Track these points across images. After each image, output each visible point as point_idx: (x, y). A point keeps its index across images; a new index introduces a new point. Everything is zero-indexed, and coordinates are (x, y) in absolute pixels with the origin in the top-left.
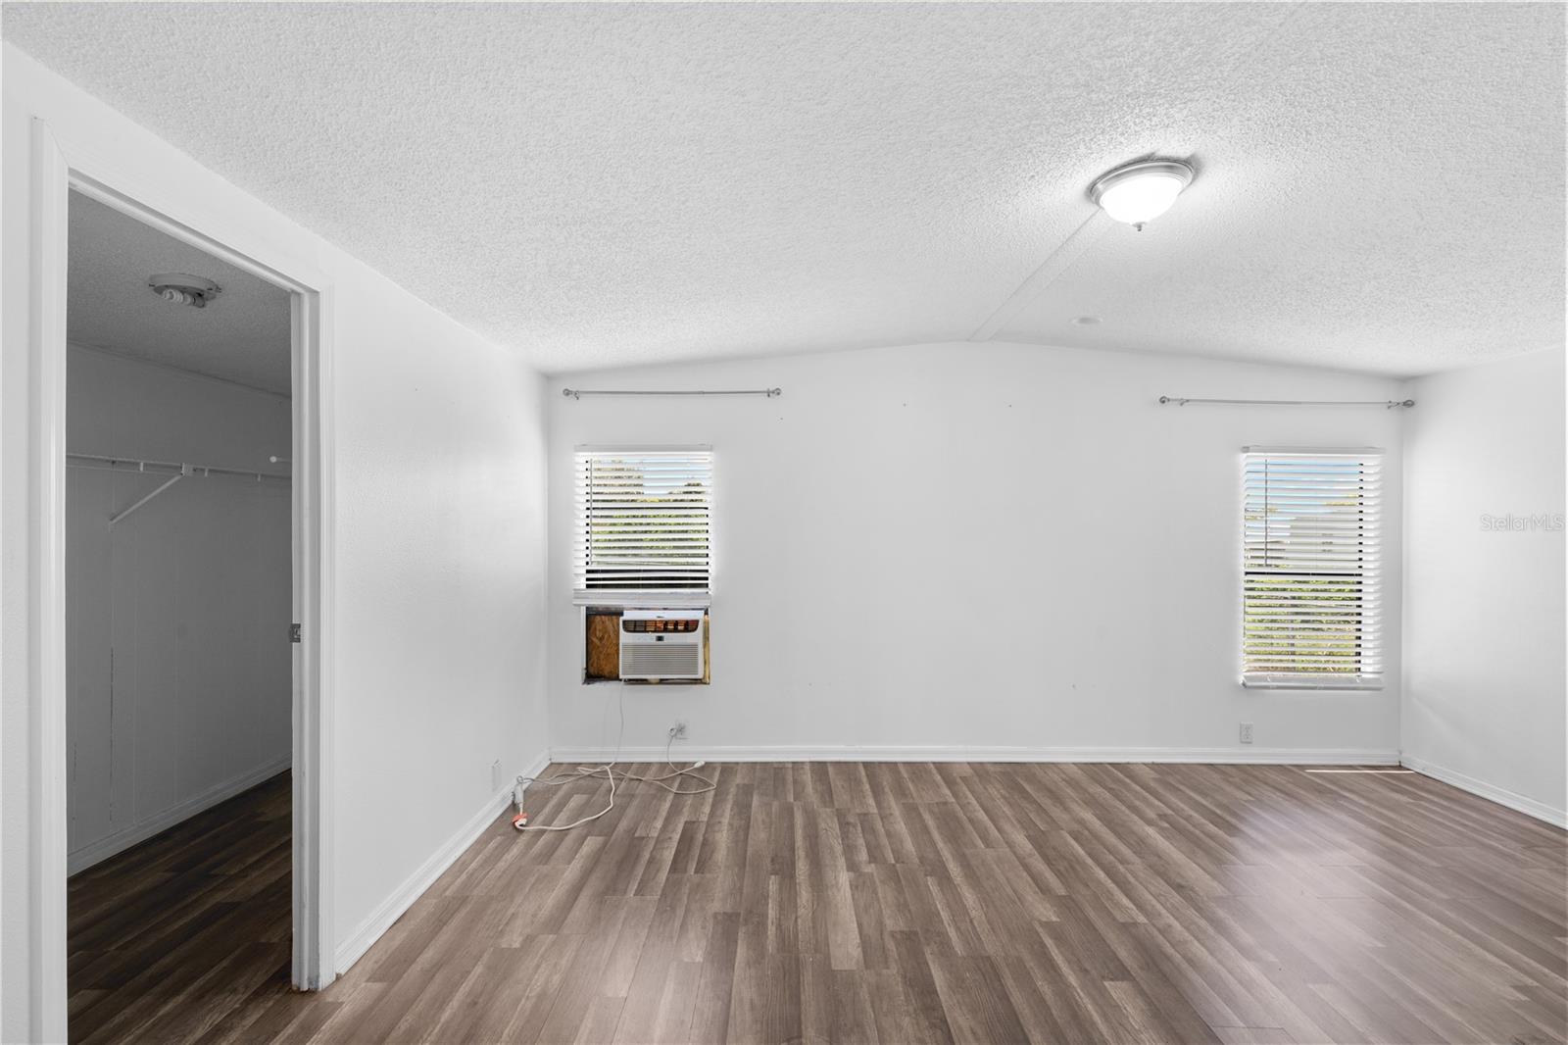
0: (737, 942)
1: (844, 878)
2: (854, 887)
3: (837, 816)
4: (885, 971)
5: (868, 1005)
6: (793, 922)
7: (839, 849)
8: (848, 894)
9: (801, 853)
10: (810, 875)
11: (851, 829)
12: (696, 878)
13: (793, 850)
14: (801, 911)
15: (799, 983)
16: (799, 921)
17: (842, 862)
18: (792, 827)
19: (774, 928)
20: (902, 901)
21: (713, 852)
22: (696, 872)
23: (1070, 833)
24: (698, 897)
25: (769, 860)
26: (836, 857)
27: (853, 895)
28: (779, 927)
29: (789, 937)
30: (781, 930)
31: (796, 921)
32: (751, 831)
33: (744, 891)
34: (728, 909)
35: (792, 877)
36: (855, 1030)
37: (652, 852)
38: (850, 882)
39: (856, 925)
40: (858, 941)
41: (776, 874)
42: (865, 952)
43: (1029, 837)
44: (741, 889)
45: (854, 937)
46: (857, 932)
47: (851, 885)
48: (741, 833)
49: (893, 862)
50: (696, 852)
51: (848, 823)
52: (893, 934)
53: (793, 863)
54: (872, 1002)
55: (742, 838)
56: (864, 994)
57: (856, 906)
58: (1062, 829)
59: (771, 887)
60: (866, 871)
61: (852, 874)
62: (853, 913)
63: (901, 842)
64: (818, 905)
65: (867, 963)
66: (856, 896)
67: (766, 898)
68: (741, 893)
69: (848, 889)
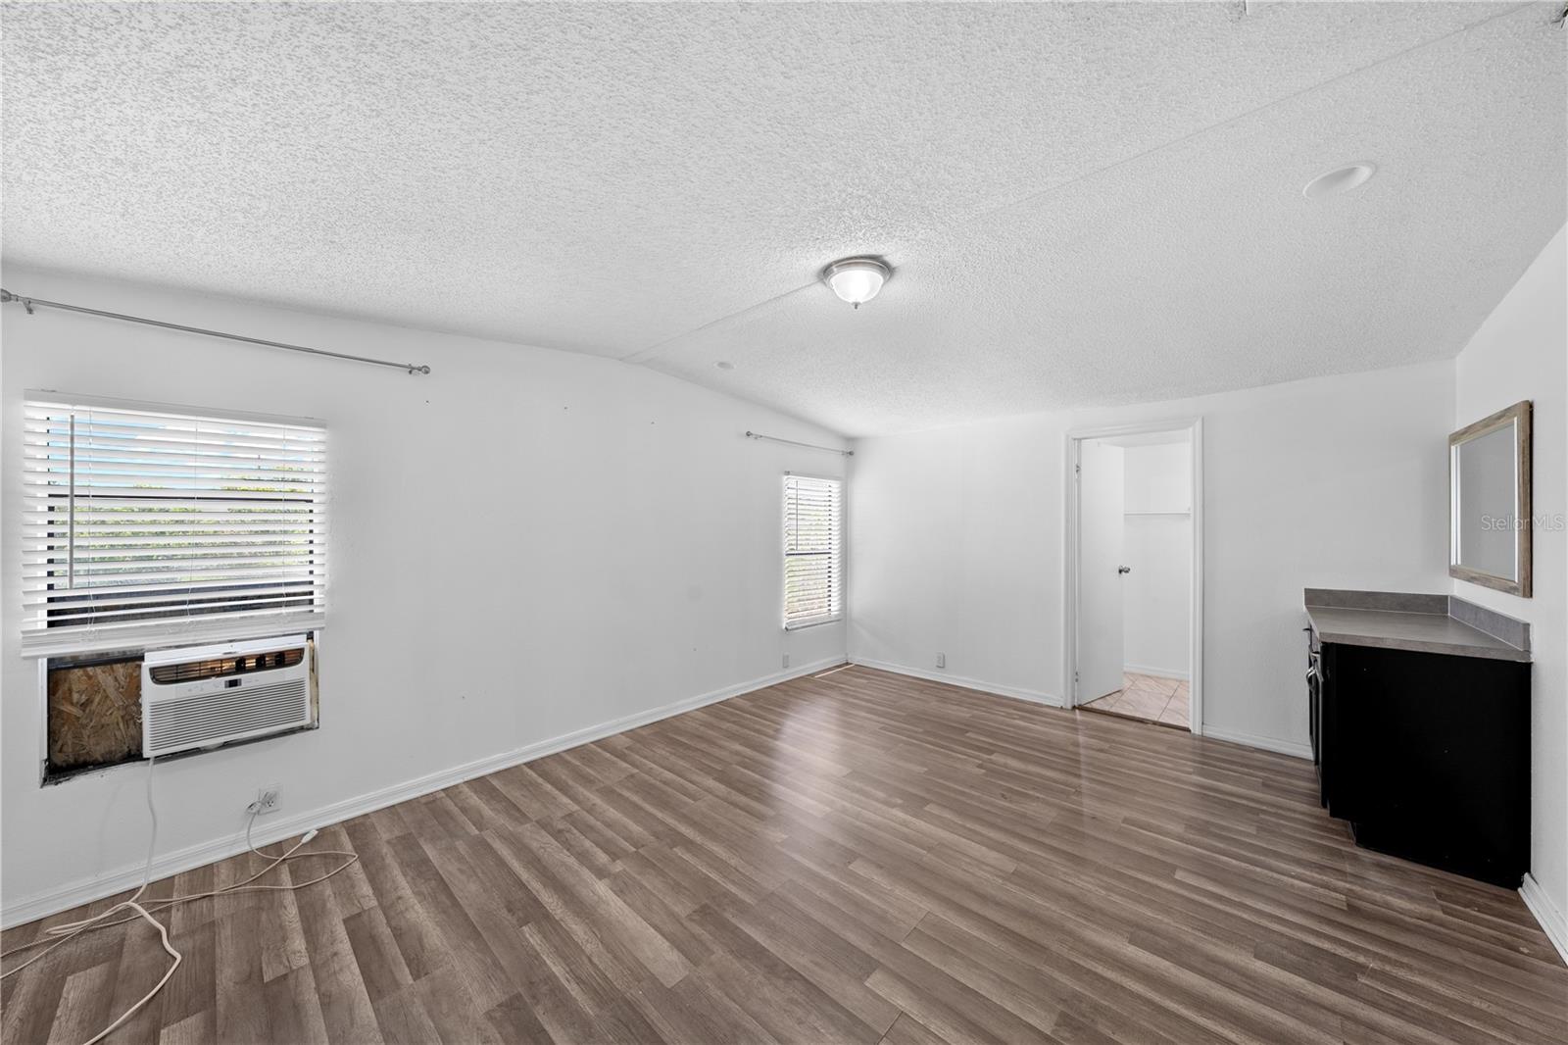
0: (545, 1030)
1: (602, 888)
2: (620, 892)
3: (543, 828)
4: (713, 957)
5: (726, 1000)
6: (589, 965)
7: (572, 861)
8: (620, 903)
9: (535, 886)
10: (566, 903)
11: (567, 835)
12: (423, 986)
13: (522, 886)
14: (589, 948)
15: (649, 1026)
16: (595, 960)
17: (587, 874)
18: (501, 863)
19: (575, 986)
20: (672, 883)
21: (420, 940)
22: (416, 977)
23: (737, 764)
24: (445, 1007)
25: (505, 910)
26: (577, 871)
27: (625, 901)
28: (579, 980)
29: (599, 984)
30: (584, 983)
31: (590, 961)
32: (454, 890)
33: (503, 963)
34: (499, 996)
35: (547, 916)
36: (737, 1033)
37: (318, 989)
38: (611, 889)
39: (653, 930)
40: (668, 944)
41: (526, 923)
42: (682, 951)
43: (715, 779)
44: (496, 964)
45: (659, 941)
46: (659, 936)
47: (614, 892)
48: (443, 898)
49: (634, 850)
50: (393, 950)
51: (560, 831)
52: (690, 918)
53: (536, 900)
54: (727, 994)
55: (448, 903)
56: (716, 993)
57: (638, 911)
58: (731, 764)
59: (531, 940)
60: (617, 870)
61: (606, 881)
62: (640, 919)
63: (626, 828)
64: (599, 930)
65: (695, 962)
66: (628, 900)
67: (537, 956)
68: (502, 969)
69: (615, 897)
